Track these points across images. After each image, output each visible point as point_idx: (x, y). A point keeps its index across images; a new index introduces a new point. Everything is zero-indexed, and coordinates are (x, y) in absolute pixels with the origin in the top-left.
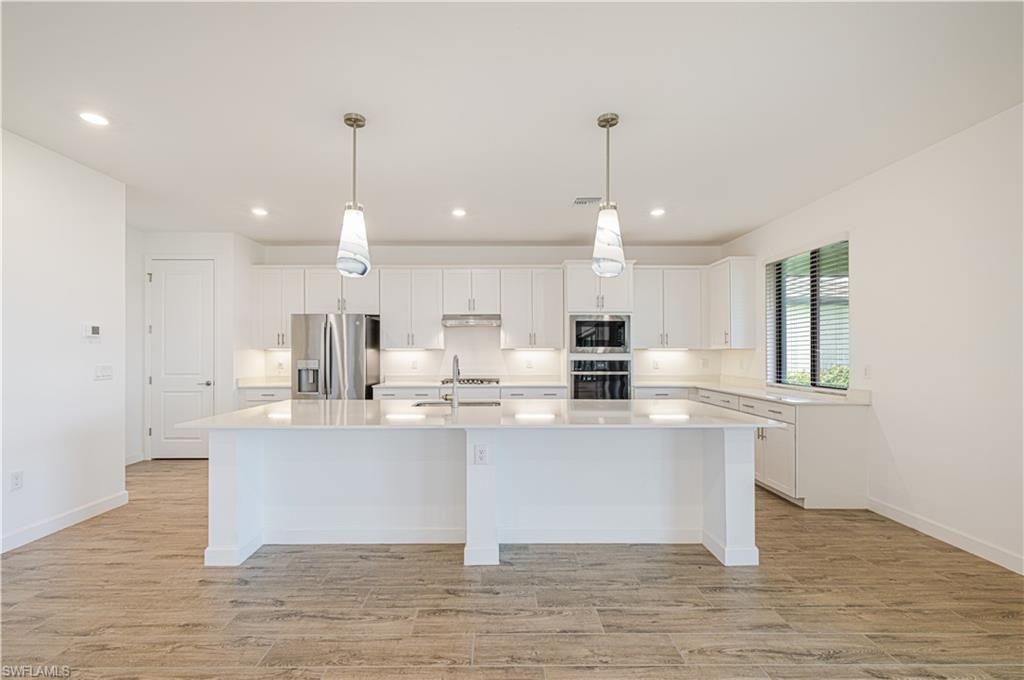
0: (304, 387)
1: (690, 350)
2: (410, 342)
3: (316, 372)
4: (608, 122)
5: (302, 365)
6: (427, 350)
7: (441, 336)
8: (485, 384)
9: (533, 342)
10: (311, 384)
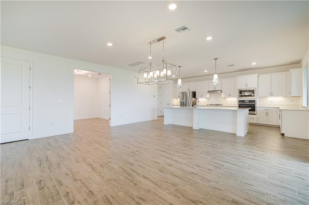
0: (182, 105)
1: (284, 97)
2: (202, 97)
3: (184, 102)
4: (216, 59)
5: (182, 101)
6: (206, 98)
7: (208, 95)
8: (219, 106)
9: (230, 96)
10: (183, 104)
